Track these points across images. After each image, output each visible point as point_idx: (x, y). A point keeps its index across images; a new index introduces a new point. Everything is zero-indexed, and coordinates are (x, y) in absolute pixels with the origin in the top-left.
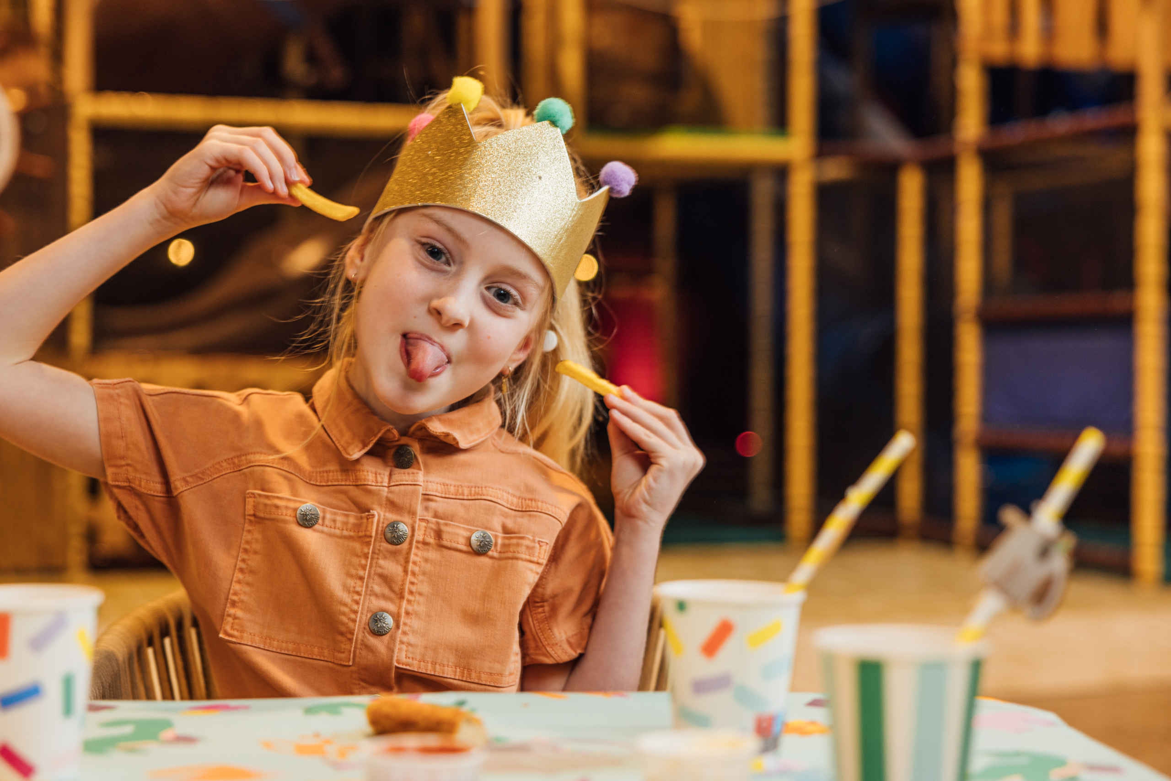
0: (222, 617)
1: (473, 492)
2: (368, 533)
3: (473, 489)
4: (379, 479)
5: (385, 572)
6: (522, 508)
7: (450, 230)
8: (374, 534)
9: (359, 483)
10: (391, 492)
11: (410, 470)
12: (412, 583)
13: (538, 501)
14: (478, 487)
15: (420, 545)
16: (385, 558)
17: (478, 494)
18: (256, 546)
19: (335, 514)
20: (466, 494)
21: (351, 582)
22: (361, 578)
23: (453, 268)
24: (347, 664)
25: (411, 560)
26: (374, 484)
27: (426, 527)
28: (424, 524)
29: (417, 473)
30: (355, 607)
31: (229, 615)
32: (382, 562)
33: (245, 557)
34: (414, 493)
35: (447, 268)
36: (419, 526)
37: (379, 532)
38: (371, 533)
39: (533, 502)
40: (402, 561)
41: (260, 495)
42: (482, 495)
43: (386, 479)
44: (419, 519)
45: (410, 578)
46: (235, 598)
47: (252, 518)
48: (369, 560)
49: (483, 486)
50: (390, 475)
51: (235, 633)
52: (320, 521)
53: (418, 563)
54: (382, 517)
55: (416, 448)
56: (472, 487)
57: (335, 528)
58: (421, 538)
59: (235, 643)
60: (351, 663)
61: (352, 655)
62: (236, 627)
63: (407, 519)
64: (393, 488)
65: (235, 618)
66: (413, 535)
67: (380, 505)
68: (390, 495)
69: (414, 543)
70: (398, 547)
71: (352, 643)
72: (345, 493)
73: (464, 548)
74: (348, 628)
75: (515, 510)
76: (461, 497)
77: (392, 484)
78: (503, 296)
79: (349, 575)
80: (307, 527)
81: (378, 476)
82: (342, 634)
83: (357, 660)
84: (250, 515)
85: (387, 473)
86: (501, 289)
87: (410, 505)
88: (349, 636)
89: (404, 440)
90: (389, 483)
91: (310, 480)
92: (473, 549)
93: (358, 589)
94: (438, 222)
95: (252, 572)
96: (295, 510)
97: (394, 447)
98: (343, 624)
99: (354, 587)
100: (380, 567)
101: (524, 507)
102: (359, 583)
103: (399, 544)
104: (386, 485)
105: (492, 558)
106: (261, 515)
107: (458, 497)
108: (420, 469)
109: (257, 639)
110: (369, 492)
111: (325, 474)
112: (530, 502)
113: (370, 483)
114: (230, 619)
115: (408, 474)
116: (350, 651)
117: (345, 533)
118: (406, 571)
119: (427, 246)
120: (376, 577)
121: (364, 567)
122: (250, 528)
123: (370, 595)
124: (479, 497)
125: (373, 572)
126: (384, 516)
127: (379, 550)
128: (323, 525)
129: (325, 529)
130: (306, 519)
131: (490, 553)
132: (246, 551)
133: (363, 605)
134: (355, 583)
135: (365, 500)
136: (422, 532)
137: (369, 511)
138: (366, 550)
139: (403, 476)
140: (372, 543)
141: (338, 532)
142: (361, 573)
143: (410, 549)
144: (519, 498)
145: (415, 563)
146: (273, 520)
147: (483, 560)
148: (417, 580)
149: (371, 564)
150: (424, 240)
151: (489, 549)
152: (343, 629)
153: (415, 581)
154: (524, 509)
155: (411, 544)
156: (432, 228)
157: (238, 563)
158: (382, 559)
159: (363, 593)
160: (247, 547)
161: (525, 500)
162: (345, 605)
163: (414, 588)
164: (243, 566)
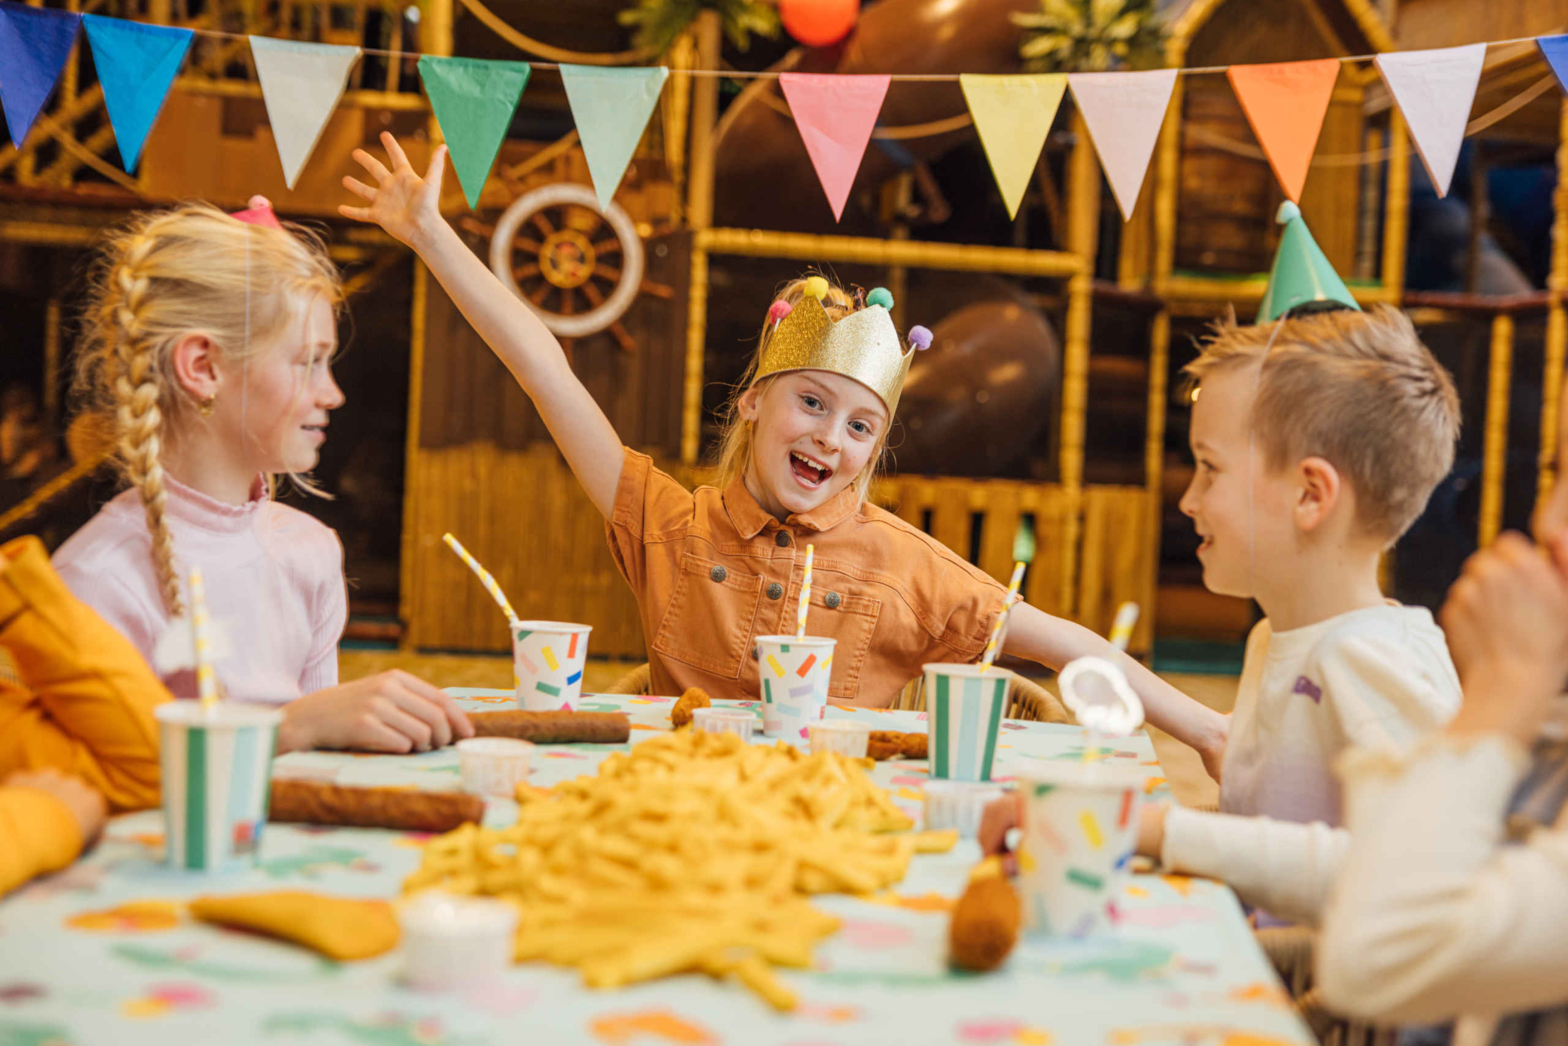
0: (656, 634)
1: (830, 565)
2: (756, 591)
3: (830, 563)
4: (765, 554)
5: (765, 617)
6: (863, 578)
7: (822, 386)
8: (759, 591)
9: (752, 555)
10: (773, 563)
11: (786, 548)
12: (784, 626)
13: (875, 574)
14: (834, 562)
15: (791, 600)
16: (766, 608)
17: (834, 567)
18: (684, 590)
19: (737, 575)
20: (825, 566)
21: (742, 623)
22: (749, 621)
23: (825, 412)
24: (734, 677)
25: (784, 610)
26: (761, 557)
27: (796, 588)
28: (794, 586)
29: (792, 551)
30: (744, 640)
31: (660, 634)
32: (763, 610)
33: (677, 596)
34: (789, 564)
35: (821, 412)
36: (791, 587)
37: (763, 589)
38: (758, 590)
39: (871, 575)
40: (778, 611)
41: (689, 556)
42: (836, 568)
43: (770, 554)
44: (792, 582)
45: (782, 622)
46: (665, 623)
47: (684, 571)
48: (756, 608)
49: (838, 561)
50: (773, 551)
51: (663, 647)
52: (726, 579)
53: (789, 612)
54: (766, 580)
55: (790, 533)
56: (830, 561)
57: (735, 584)
58: (792, 596)
59: (661, 653)
60: (737, 677)
61: (739, 671)
62: (663, 642)
63: (783, 582)
64: (774, 560)
65: (663, 636)
66: (786, 594)
67: (766, 572)
68: (772, 565)
69: (787, 599)
70: (775, 601)
71: (739, 664)
72: (743, 561)
73: (821, 603)
74: (737, 653)
75: (858, 580)
76: (822, 568)
77: (774, 557)
78: (859, 427)
79: (743, 619)
80: (717, 582)
81: (765, 551)
82: (732, 656)
83: (742, 675)
84: (683, 569)
85: (771, 549)
86: (857, 422)
87: (786, 573)
88: (738, 659)
89: (782, 527)
90: (772, 557)
91: (721, 551)
92: (827, 605)
93: (747, 628)
94: (814, 381)
95: (680, 607)
96: (710, 569)
97: (776, 531)
98: (734, 650)
99: (744, 627)
100: (762, 614)
101: (865, 578)
102: (748, 623)
103: (776, 599)
104: (770, 558)
105: (839, 611)
106: (689, 570)
107: (819, 568)
108: (793, 547)
109: (676, 653)
110: (758, 562)
111: (732, 547)
112: (869, 575)
113: (759, 556)
114: (660, 637)
115: (785, 551)
116: (738, 669)
117: (742, 588)
118: (780, 618)
119: (805, 399)
120: (759, 621)
121: (751, 613)
122: (683, 577)
123: (755, 632)
124: (834, 569)
125: (757, 617)
126: (767, 579)
127: (762, 602)
128: (728, 581)
129: (729, 584)
130: (717, 577)
131: (838, 608)
132: (678, 592)
133: (749, 639)
134: (745, 623)
135: (756, 567)
136: (793, 591)
137: (757, 575)
138: (754, 602)
139: (782, 552)
140: (758, 597)
141: (737, 587)
142: (750, 617)
143: (784, 603)
144: (861, 571)
145: (786, 612)
146: (697, 575)
147: (833, 613)
148: (788, 623)
149: (756, 611)
150: (804, 395)
151: (838, 606)
152: (734, 653)
153: (786, 624)
154: (865, 580)
155: (784, 599)
156: (811, 386)
157: (672, 600)
158: (764, 608)
159: (750, 631)
160: (679, 590)
161: (866, 573)
162: (738, 638)
163: (784, 629)
164: (674, 602)
